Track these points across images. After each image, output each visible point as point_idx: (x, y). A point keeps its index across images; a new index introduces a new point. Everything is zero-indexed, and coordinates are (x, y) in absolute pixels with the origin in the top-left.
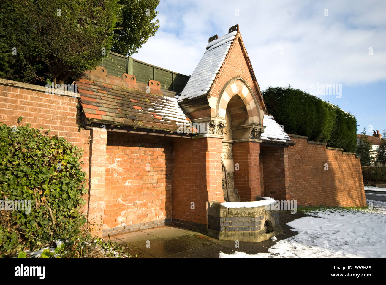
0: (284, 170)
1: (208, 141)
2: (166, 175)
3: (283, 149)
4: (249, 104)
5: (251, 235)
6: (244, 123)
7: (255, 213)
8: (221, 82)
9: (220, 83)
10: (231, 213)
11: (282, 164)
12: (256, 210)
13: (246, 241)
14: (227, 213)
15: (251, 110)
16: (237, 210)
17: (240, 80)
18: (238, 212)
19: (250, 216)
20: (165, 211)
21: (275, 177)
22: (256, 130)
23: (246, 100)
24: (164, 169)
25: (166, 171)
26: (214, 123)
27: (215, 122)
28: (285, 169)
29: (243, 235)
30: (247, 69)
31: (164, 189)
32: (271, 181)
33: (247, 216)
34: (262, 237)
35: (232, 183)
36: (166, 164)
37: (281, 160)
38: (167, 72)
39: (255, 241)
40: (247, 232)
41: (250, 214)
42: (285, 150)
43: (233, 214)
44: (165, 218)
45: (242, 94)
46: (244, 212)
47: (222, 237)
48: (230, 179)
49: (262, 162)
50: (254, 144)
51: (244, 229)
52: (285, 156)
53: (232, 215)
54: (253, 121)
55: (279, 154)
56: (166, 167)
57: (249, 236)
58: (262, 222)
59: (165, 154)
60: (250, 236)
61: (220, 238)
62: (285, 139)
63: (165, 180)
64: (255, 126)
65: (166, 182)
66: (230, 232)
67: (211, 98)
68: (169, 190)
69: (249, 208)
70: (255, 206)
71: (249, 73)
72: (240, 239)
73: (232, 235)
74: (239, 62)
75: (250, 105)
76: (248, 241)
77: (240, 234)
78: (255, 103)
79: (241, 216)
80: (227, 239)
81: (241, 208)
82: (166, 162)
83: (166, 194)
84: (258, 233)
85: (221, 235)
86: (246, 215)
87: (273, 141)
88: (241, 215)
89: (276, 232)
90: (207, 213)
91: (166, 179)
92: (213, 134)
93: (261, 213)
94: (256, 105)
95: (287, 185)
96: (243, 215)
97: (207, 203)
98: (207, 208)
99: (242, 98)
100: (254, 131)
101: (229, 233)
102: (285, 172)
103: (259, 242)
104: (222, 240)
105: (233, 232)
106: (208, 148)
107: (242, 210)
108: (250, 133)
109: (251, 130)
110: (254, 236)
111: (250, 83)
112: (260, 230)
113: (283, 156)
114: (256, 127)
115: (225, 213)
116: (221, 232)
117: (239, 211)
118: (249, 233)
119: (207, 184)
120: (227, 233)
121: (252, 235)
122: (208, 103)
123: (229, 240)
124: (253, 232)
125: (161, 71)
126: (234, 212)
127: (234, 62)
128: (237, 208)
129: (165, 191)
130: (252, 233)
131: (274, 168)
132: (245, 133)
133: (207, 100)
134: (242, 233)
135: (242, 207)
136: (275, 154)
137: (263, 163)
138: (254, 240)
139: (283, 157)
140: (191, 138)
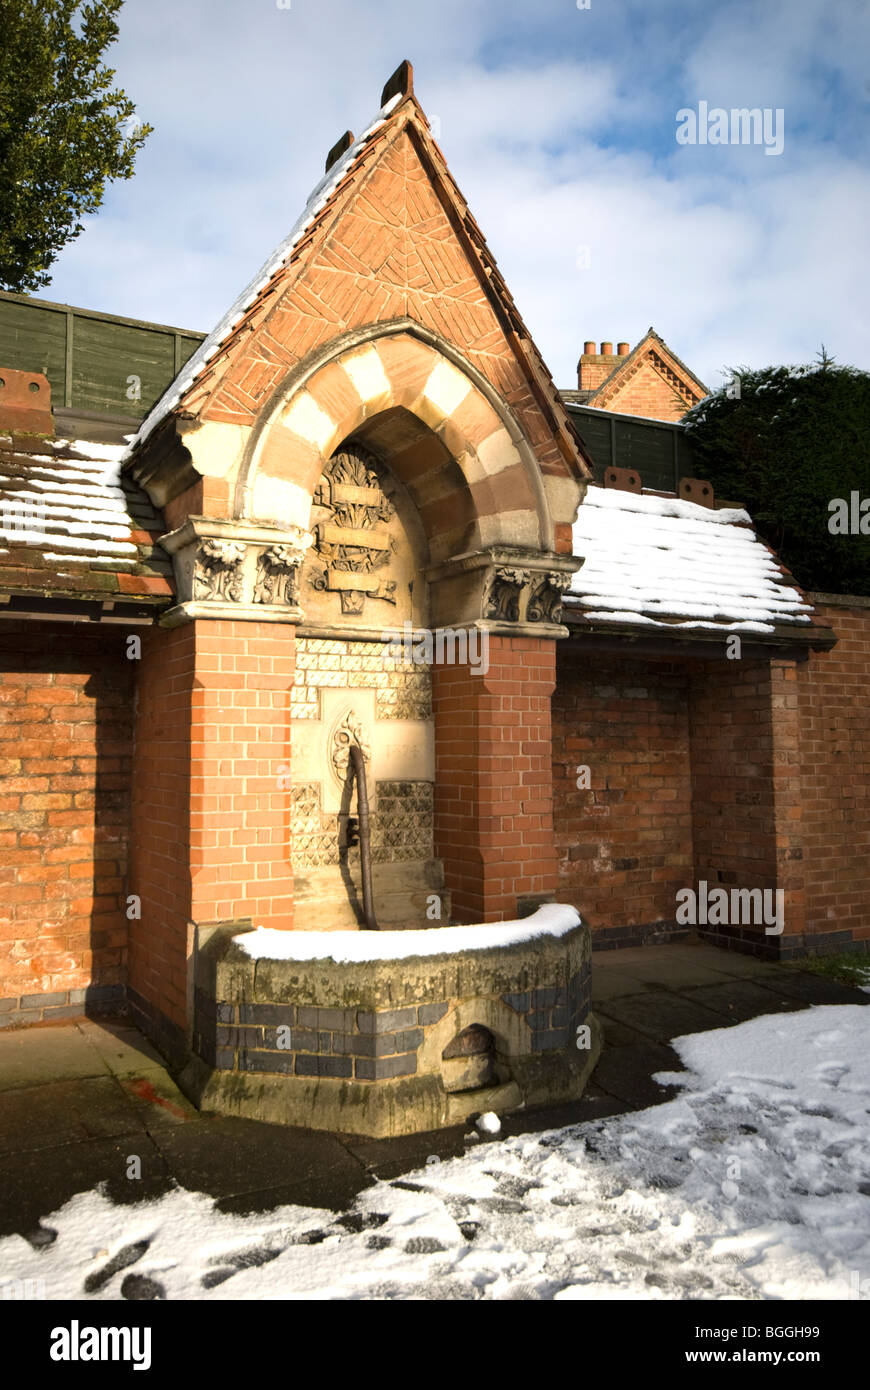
0: (768, 771)
1: (198, 637)
2: (99, 791)
3: (768, 667)
4: (473, 453)
5: (348, 1100)
6: (463, 544)
7: (377, 989)
8: (277, 350)
9: (266, 355)
10: (264, 983)
11: (764, 742)
12: (385, 974)
13: (324, 1127)
14: (246, 982)
15: (485, 482)
16: (292, 973)
17: (410, 332)
18: (295, 980)
19: (352, 1003)
20: (88, 953)
21: (738, 801)
22: (512, 575)
23: (454, 433)
24: (89, 766)
25: (98, 774)
26: (213, 548)
27: (216, 543)
28: (778, 763)
29: (311, 1095)
30: (468, 278)
31: (88, 853)
32: (720, 820)
33: (336, 1004)
34: (409, 1113)
35: (423, 831)
36: (99, 745)
37: (759, 720)
38: (145, 334)
39: (367, 1131)
40: (334, 1082)
41: (350, 994)
42: (776, 673)
43: (276, 989)
44: (88, 982)
45: (424, 404)
46: (325, 982)
47: (216, 1102)
48: (407, 815)
49: (685, 733)
50: (518, 643)
51: (320, 1067)
52: (778, 702)
53: (270, 994)
54: (497, 531)
55: (752, 691)
56: (101, 758)
57: (337, 1105)
58: (428, 1035)
59: (93, 700)
60: (343, 1102)
61: (207, 1104)
62: (771, 616)
63: (91, 814)
64: (503, 559)
65: (97, 822)
66: (259, 1076)
67: (203, 430)
68: (116, 861)
69: (352, 964)
70: (387, 956)
71: (481, 302)
72: (297, 1115)
73: (263, 1091)
74: (409, 245)
75: (480, 453)
76: (333, 1129)
77: (300, 1092)
78: (516, 443)
79: (309, 1001)
80: (234, 1112)
81: (313, 963)
82: (98, 733)
83: (97, 878)
84: (389, 1092)
85: (213, 1090)
86: (333, 999)
87: (681, 631)
88: (310, 995)
89: (522, 1086)
90: (190, 977)
91: (97, 809)
92: (232, 604)
93: (419, 993)
94: (522, 454)
95: (783, 843)
96: (321, 997)
97: (191, 929)
98: (190, 952)
99: (431, 425)
100: (499, 583)
101: (254, 1080)
102: (776, 780)
103: (385, 1141)
104: (211, 1114)
105: (272, 1079)
106: (201, 671)
107: (316, 974)
108: (488, 594)
109: (490, 576)
110: (361, 1107)
111: (489, 349)
112: (407, 1078)
113: (767, 699)
114: (514, 560)
115: (238, 986)
116: (215, 1073)
117: (301, 979)
118: (343, 1091)
119: (192, 841)
120: (243, 1081)
121: (356, 1101)
122: (186, 455)
123: (243, 1114)
124: (364, 1084)
125: (113, 328)
126: (278, 982)
127: (374, 248)
128: (295, 963)
129: (91, 865)
130: (358, 1088)
131: (734, 758)
132: (469, 594)
133: (180, 438)
134: (313, 1086)
135: (320, 957)
136: (738, 692)
137: (691, 734)
138: (357, 1126)
139: (769, 708)
140: (156, 621)
